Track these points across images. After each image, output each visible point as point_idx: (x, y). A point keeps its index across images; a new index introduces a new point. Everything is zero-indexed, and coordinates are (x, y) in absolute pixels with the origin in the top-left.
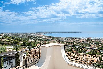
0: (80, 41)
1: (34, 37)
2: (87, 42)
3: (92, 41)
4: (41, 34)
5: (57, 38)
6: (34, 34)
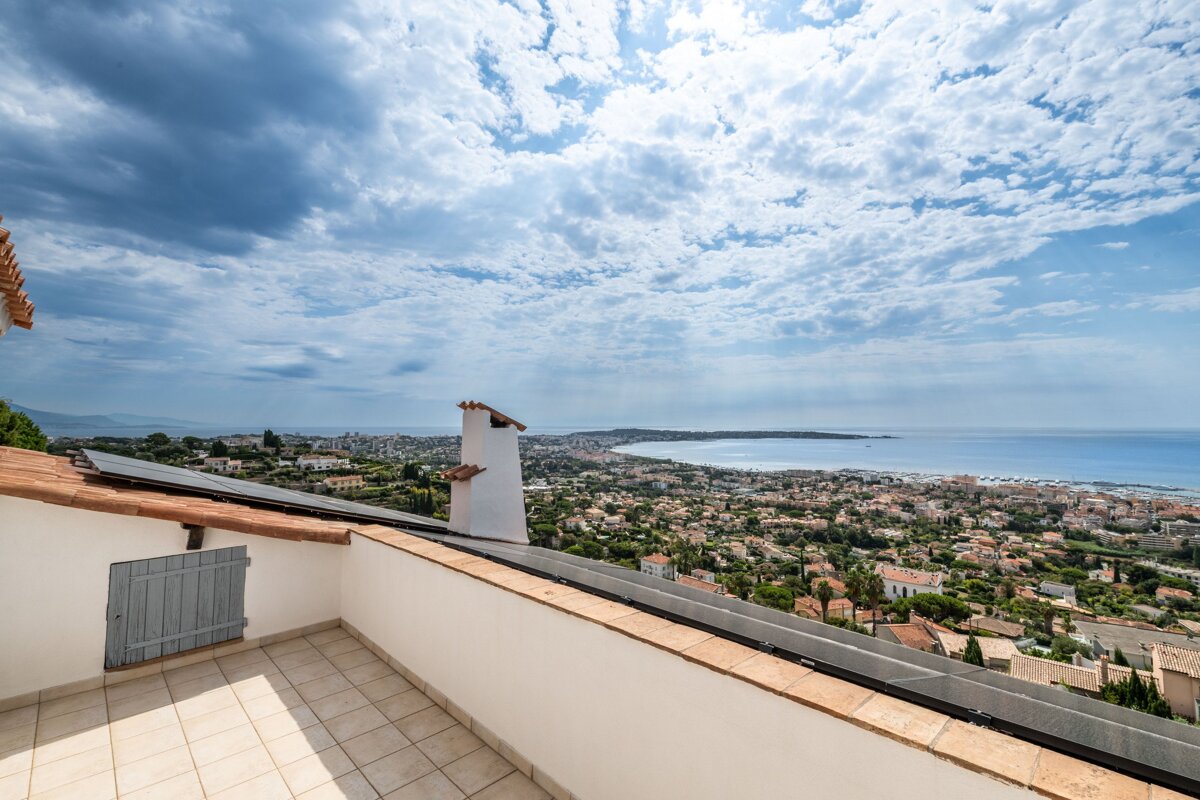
0: (885, 498)
1: (553, 468)
2: (941, 514)
3: (985, 501)
4: (600, 446)
5: (710, 473)
6: (556, 447)
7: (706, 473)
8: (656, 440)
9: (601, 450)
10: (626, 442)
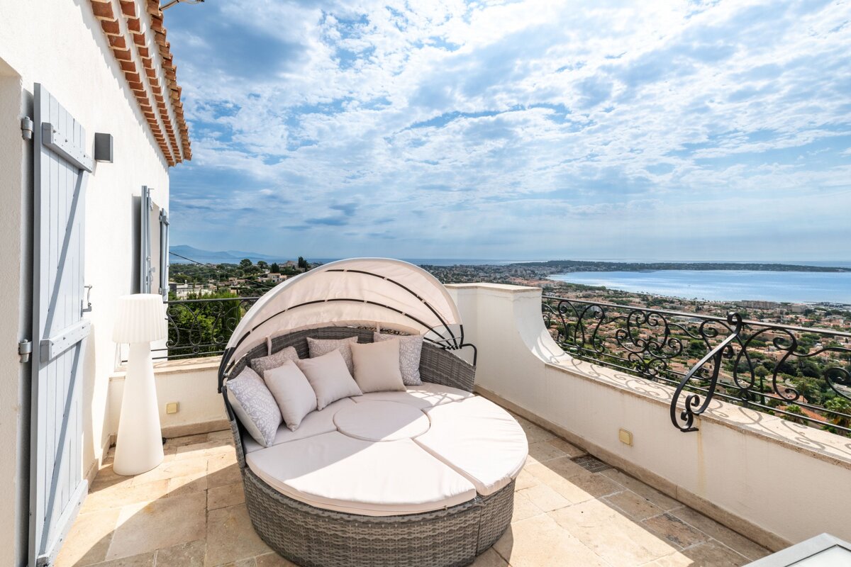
4: (536, 275)
5: (648, 300)
6: (497, 274)
7: (643, 300)
8: (590, 271)
9: (537, 278)
10: (560, 272)
